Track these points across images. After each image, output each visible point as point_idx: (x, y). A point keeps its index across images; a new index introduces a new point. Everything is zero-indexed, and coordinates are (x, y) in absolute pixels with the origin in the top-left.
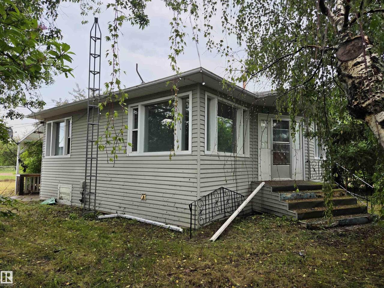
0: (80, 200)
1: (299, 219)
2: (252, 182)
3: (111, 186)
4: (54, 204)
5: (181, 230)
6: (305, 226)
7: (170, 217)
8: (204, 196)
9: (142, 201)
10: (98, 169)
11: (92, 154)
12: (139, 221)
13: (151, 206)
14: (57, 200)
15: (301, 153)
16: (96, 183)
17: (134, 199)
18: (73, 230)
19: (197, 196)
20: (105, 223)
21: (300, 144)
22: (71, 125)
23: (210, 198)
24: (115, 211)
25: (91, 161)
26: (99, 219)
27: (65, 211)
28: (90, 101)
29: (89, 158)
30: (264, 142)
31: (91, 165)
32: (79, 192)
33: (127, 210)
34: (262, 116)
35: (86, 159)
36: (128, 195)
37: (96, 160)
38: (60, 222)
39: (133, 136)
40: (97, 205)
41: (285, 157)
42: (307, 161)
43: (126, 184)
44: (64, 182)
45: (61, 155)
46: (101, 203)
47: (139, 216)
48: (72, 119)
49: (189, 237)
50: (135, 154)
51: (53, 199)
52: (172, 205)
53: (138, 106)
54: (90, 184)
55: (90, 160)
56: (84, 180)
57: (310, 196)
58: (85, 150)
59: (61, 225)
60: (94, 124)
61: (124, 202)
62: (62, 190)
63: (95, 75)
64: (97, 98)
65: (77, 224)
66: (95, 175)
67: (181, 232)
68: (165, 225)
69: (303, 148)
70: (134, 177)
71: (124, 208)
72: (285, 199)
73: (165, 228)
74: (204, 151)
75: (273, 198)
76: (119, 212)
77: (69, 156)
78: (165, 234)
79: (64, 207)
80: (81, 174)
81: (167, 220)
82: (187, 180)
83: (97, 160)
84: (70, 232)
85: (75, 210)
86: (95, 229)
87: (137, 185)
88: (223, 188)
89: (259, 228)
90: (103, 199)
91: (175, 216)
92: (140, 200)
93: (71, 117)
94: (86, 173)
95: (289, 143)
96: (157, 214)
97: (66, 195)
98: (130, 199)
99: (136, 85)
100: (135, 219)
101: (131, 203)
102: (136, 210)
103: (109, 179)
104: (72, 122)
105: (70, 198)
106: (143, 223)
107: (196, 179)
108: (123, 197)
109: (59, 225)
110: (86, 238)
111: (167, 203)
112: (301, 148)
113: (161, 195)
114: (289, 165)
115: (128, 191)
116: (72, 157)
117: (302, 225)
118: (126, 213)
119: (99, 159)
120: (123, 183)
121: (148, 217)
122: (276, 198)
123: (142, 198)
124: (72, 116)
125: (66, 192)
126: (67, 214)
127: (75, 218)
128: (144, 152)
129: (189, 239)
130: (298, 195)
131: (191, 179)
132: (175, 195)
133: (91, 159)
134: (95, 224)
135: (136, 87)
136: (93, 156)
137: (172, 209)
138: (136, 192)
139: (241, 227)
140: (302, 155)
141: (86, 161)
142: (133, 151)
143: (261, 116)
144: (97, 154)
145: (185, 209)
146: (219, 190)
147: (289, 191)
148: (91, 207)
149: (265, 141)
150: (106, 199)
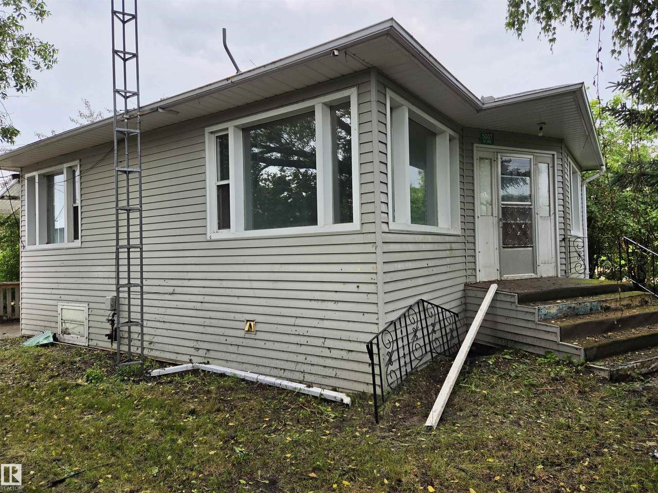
0: (106, 335)
1: (588, 359)
2: (466, 285)
3: (174, 304)
4: (52, 344)
5: (347, 400)
6: (605, 375)
7: (314, 369)
8: (392, 322)
9: (247, 336)
10: (145, 268)
11: (129, 239)
12: (243, 380)
13: (269, 345)
14: (57, 336)
15: (553, 224)
16: (142, 299)
17: (228, 332)
18: (98, 410)
19: (377, 324)
20: (167, 387)
21: (549, 206)
22: (77, 179)
23: (403, 324)
24: (186, 358)
25: (129, 252)
26: (154, 377)
27: (75, 362)
28: (118, 121)
29: (122, 247)
30: (485, 203)
31: (129, 262)
32: (104, 319)
33: (212, 354)
34: (482, 149)
35: (117, 249)
36: (214, 322)
37: (139, 250)
38: (64, 389)
39: (218, 196)
40: (146, 344)
41: (524, 233)
42: (564, 240)
43: (207, 299)
44: (71, 298)
45: (61, 242)
46: (154, 340)
47: (241, 366)
48: (80, 166)
49: (374, 420)
50: (224, 234)
51: (49, 334)
52: (319, 342)
53: (227, 129)
54: (129, 301)
55: (126, 250)
56: (115, 294)
57: (591, 309)
58: (114, 230)
59: (67, 398)
60: (130, 172)
61: (204, 337)
62: (68, 315)
63: (127, 62)
64: (134, 112)
65: (105, 392)
66: (138, 282)
67: (347, 405)
68: (306, 389)
69: (555, 213)
70: (225, 284)
71: (205, 351)
72: (547, 319)
73: (308, 395)
74: (387, 223)
75: (520, 316)
76: (194, 359)
77: (77, 243)
78: (311, 412)
79: (74, 351)
80: (106, 281)
81: (306, 376)
82: (353, 287)
83: (141, 251)
84: (90, 416)
85: (99, 357)
86: (148, 404)
87: (235, 300)
88: (423, 301)
89: (517, 388)
90: (159, 332)
91: (325, 367)
92: (241, 333)
93: (77, 162)
94: (118, 278)
95: (530, 203)
96: (283, 362)
97: (76, 325)
98: (220, 331)
99: (226, 77)
100: (235, 374)
101: (222, 339)
102: (235, 356)
103: (170, 290)
104: (81, 171)
105: (84, 330)
106: (252, 382)
107: (373, 285)
108: (202, 327)
109: (64, 397)
110: (130, 433)
111: (306, 339)
112: (551, 213)
113: (291, 321)
114: (531, 249)
115: (213, 314)
116: (85, 245)
117: (597, 372)
118: (210, 361)
119: (145, 248)
120: (203, 297)
121: (262, 370)
122: (528, 317)
123: (247, 329)
124: (80, 160)
125: (75, 318)
126: (79, 369)
127: (99, 379)
128: (245, 230)
129: (372, 423)
130: (571, 307)
131: (360, 285)
132: (325, 321)
133: (129, 249)
134: (146, 390)
135: (226, 82)
136: (132, 242)
137: (317, 351)
138: (231, 316)
139: (477, 386)
140: (553, 228)
141: (117, 253)
142: (219, 228)
143: (479, 150)
144: (141, 238)
145: (349, 351)
146: (416, 306)
147: (550, 300)
148: (133, 349)
149: (487, 202)
150: (165, 333)
